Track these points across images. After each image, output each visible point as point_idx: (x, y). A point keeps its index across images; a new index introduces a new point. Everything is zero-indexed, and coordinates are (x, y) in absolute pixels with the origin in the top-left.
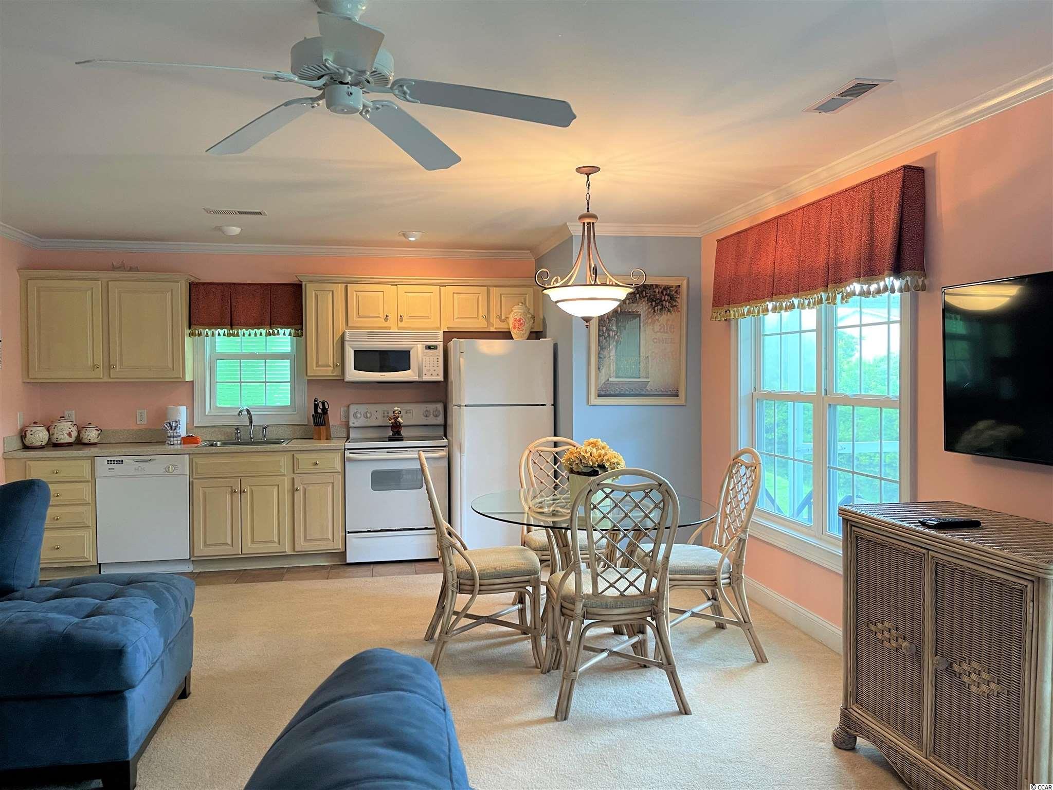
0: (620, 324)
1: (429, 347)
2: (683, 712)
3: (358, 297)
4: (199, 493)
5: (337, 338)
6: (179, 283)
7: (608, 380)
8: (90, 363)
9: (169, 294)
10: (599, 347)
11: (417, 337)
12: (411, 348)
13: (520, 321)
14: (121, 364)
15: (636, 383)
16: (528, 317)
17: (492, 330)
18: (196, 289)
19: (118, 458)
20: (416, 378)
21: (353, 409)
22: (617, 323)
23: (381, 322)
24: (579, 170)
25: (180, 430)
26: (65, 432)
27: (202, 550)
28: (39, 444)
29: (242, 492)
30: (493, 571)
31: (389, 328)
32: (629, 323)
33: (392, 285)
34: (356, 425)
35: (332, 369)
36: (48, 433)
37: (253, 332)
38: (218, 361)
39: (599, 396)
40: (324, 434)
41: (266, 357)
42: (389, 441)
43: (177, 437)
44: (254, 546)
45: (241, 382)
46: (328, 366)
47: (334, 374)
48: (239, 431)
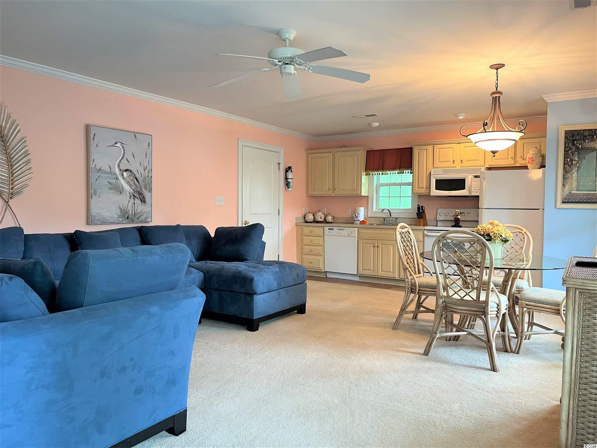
0: (581, 156)
1: (476, 177)
2: (493, 370)
3: (439, 151)
4: (361, 245)
5: (428, 174)
6: (360, 152)
7: (571, 192)
8: (328, 188)
9: (356, 157)
10: (564, 172)
11: (468, 171)
12: (466, 178)
13: (532, 159)
14: (338, 189)
15: (593, 195)
16: (538, 156)
17: (518, 165)
18: (370, 153)
19: (332, 228)
20: (468, 194)
21: (439, 211)
22: (578, 155)
23: (451, 164)
24: (491, 67)
25: (360, 218)
26: (320, 217)
27: (361, 272)
28: (310, 221)
29: (378, 247)
30: (426, 284)
31: (456, 167)
32: (588, 155)
33: (457, 144)
34: (440, 219)
35: (425, 189)
36: (313, 217)
37: (392, 172)
38: (381, 187)
39: (563, 202)
40: (422, 223)
41: (401, 184)
42: (452, 227)
43: (358, 220)
44: (383, 273)
45: (389, 197)
46: (423, 188)
47: (426, 192)
48: (385, 220)
